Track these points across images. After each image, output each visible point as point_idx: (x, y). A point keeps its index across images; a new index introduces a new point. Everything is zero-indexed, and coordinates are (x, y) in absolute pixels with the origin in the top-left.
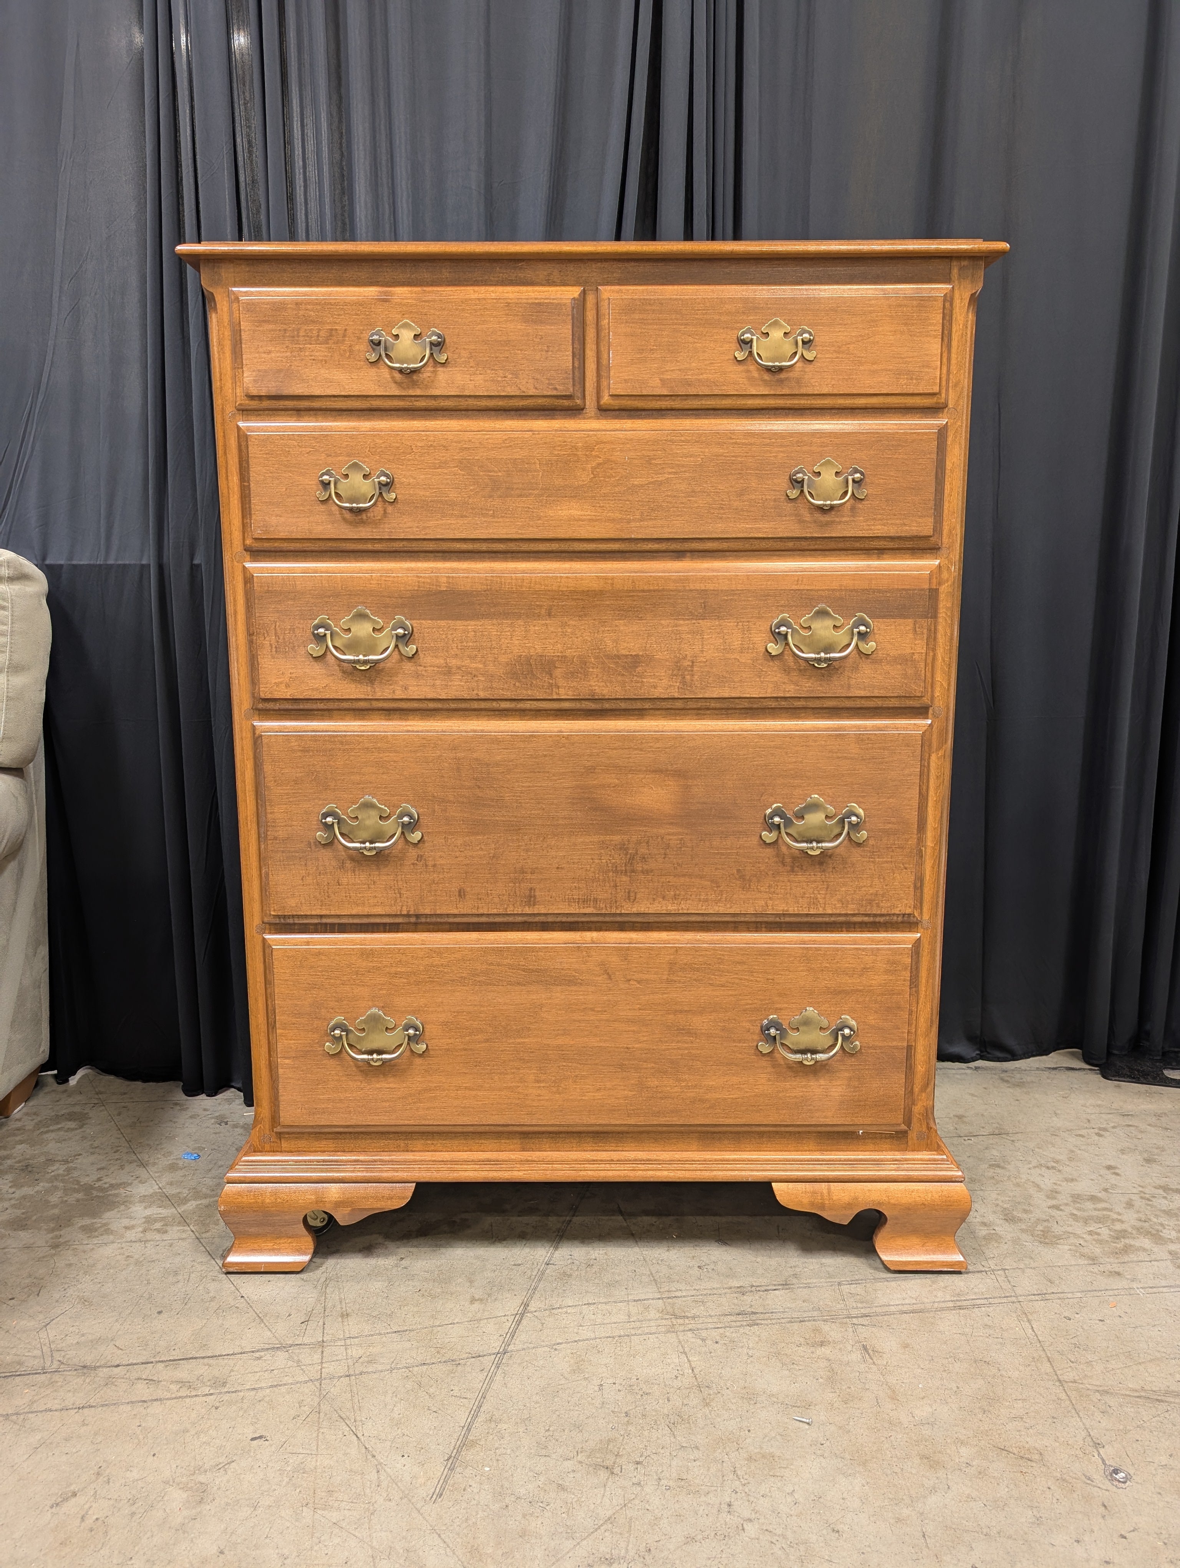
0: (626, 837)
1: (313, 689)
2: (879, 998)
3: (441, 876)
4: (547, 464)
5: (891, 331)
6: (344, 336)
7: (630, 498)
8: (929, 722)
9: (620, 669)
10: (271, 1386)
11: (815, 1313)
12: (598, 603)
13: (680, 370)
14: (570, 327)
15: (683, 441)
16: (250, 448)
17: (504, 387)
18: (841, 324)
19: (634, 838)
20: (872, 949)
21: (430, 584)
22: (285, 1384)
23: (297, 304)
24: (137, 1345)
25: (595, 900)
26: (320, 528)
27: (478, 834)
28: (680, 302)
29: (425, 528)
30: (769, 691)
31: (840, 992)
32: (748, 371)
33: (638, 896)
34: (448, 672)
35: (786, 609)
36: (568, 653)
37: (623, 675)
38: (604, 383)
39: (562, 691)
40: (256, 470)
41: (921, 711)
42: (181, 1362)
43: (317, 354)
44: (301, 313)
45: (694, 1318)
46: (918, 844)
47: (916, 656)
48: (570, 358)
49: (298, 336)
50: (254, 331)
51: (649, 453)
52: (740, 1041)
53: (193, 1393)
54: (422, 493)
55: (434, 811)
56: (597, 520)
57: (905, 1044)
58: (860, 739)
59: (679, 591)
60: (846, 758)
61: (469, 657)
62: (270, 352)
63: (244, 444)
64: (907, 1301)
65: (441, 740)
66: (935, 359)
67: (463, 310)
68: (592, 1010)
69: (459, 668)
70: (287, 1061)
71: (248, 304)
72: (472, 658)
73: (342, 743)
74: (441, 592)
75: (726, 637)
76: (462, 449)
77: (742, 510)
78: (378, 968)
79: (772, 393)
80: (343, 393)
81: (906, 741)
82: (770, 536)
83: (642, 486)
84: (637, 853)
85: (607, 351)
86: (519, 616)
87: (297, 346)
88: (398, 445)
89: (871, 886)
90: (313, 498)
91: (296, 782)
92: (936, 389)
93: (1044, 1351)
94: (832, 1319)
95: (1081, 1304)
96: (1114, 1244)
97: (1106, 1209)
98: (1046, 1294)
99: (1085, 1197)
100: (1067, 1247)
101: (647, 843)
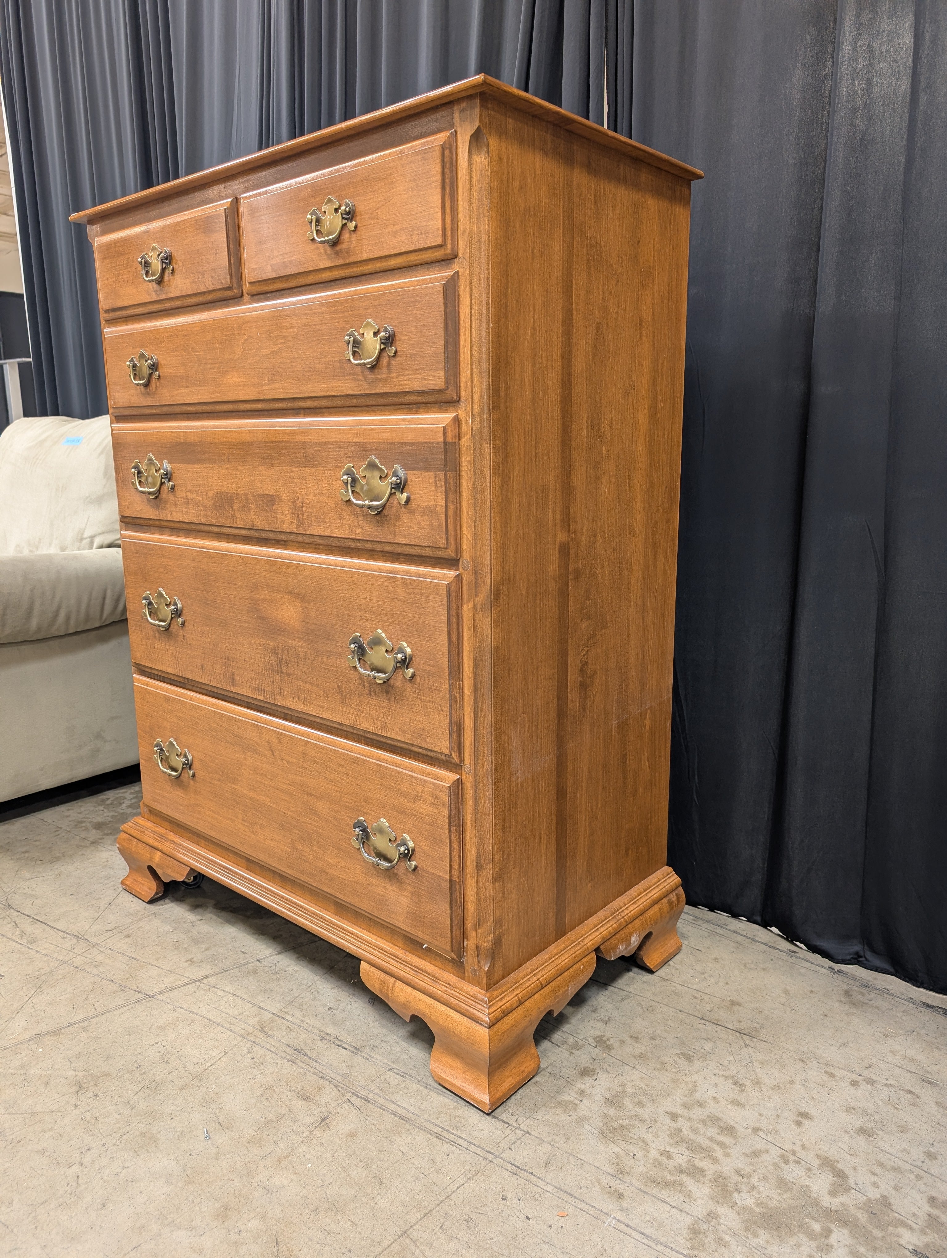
0: (277, 644)
1: (137, 511)
2: (427, 827)
3: (194, 653)
7: (262, 366)
8: (458, 573)
9: (265, 506)
11: (339, 1078)
13: (280, 255)
14: (225, 232)
16: (106, 346)
18: (371, 192)
19: (281, 646)
20: (421, 779)
21: (177, 437)
25: (264, 691)
26: (133, 399)
27: (207, 625)
29: (172, 396)
30: (347, 532)
31: (401, 812)
33: (285, 693)
34: (188, 502)
35: (352, 459)
36: (239, 491)
37: (267, 511)
39: (238, 521)
41: (451, 563)
43: (124, 277)
45: (270, 1036)
46: (452, 689)
47: (438, 509)
49: (117, 266)
50: (102, 266)
51: (270, 328)
52: (344, 832)
54: (170, 371)
56: (247, 385)
58: (406, 584)
59: (291, 443)
60: (397, 599)
61: (196, 491)
64: (411, 1109)
65: (188, 552)
66: (436, 210)
67: (178, 231)
68: (266, 776)
69: (192, 500)
72: (197, 493)
73: (149, 549)
74: (181, 443)
75: (319, 483)
76: (182, 336)
77: (322, 372)
78: (172, 710)
80: (136, 303)
81: (435, 589)
82: (339, 394)
83: (267, 355)
84: (283, 658)
85: (244, 247)
86: (215, 462)
87: (117, 272)
88: (158, 338)
89: (419, 721)
91: (135, 573)
92: (439, 241)
93: (438, 1205)
94: (342, 1088)
95: (537, 1196)
96: (666, 1173)
97: (723, 1145)
98: (525, 1170)
99: (721, 1124)
100: (616, 1149)
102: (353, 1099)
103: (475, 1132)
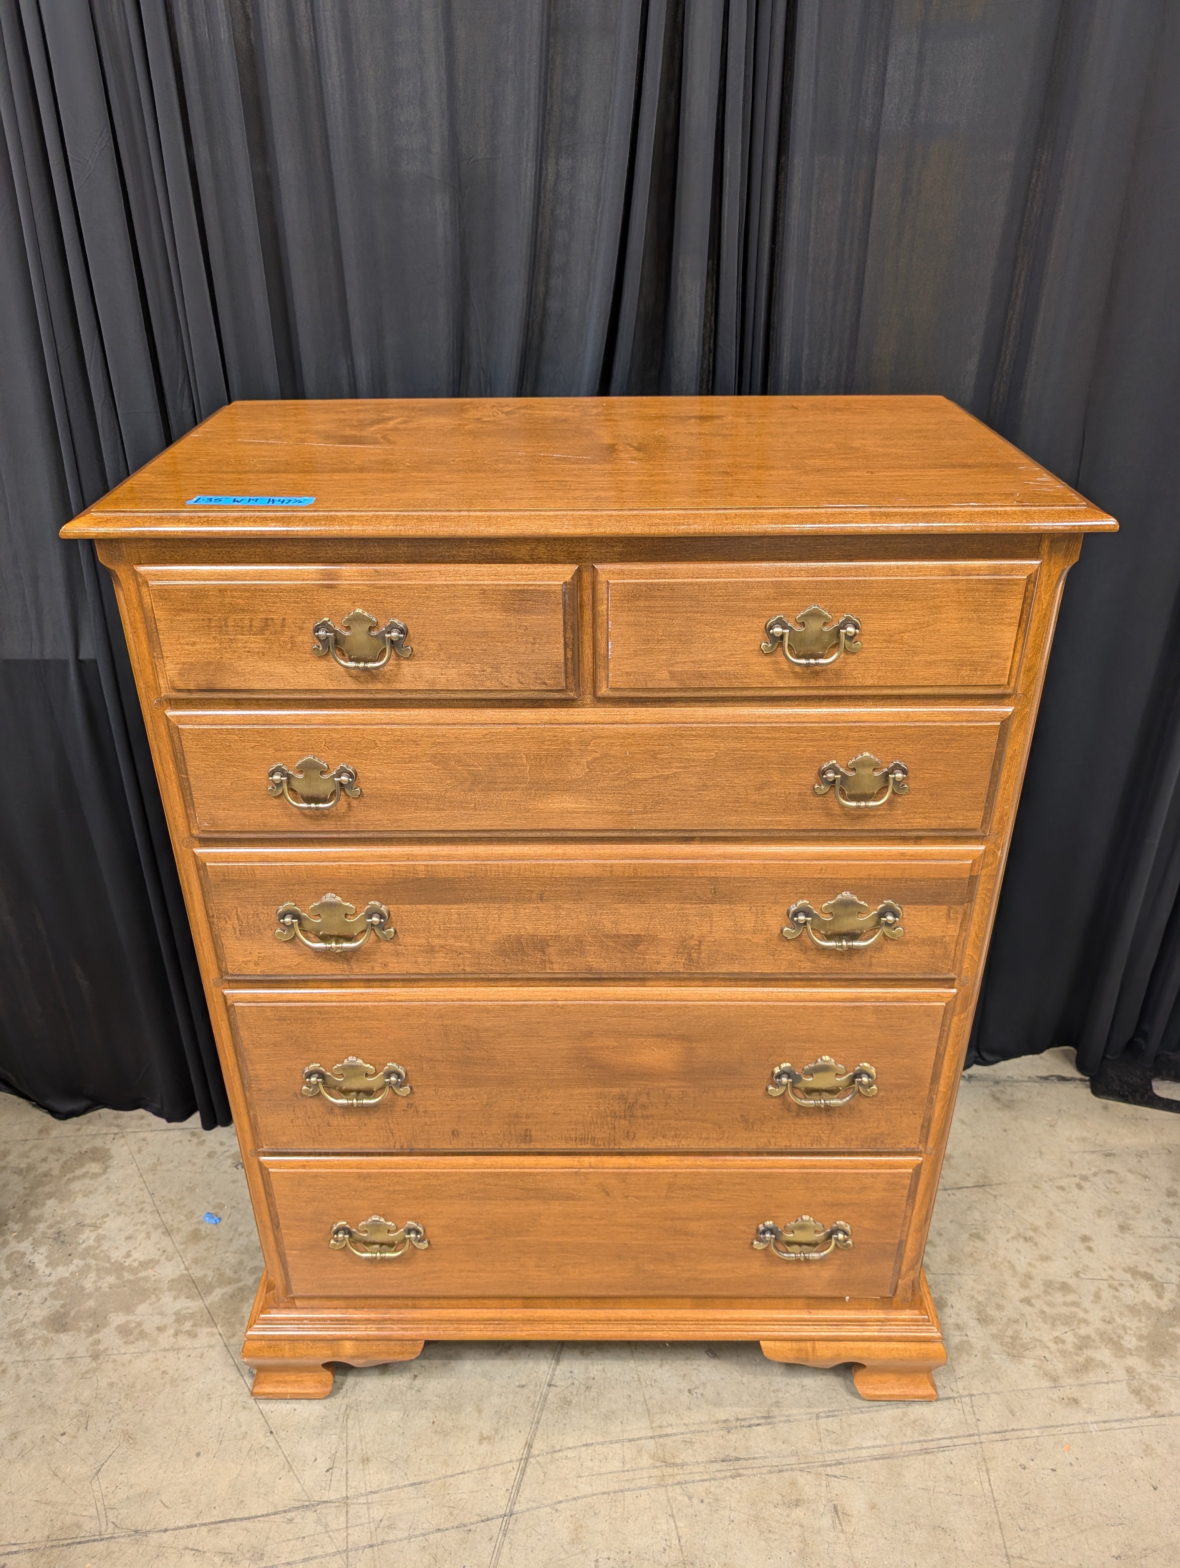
0: (625, 1090)
1: (284, 967)
2: (875, 1209)
3: (433, 1120)
4: (535, 759)
5: (957, 619)
6: (283, 626)
7: (632, 791)
8: (954, 991)
9: (619, 946)
11: (794, 1460)
12: (594, 888)
13: (693, 662)
14: (561, 617)
15: (695, 736)
16: (183, 743)
17: (483, 681)
18: (895, 611)
19: (634, 1090)
20: (872, 1174)
21: (406, 872)
23: (220, 591)
24: (181, 1500)
25: (593, 1139)
26: (275, 821)
27: (469, 1087)
28: (696, 587)
29: (396, 821)
30: (783, 967)
31: (837, 1205)
32: (776, 662)
33: (637, 1135)
34: (431, 950)
35: (807, 896)
36: (562, 932)
37: (623, 952)
38: (601, 674)
39: (556, 966)
40: (194, 765)
41: (948, 982)
42: (221, 1525)
43: (252, 645)
44: (227, 600)
45: (682, 1465)
46: (930, 1093)
47: (947, 938)
48: (562, 651)
49: (227, 626)
50: (172, 621)
51: (654, 748)
52: (735, 1239)
54: (391, 787)
55: (422, 1069)
56: (592, 813)
57: (897, 1241)
59: (687, 878)
60: (862, 1026)
61: (453, 936)
62: (194, 644)
63: (175, 736)
64: (878, 1442)
65: (426, 1009)
66: (1007, 648)
67: (428, 597)
68: (590, 1217)
69: (442, 947)
70: (294, 1252)
71: (160, 590)
72: (457, 938)
73: (320, 1013)
74: (419, 879)
75: (737, 920)
76: (435, 744)
77: (761, 803)
78: (376, 1187)
79: (804, 685)
80: (288, 687)
81: (928, 1012)
82: (792, 828)
83: (645, 780)
84: (636, 1102)
85: (604, 639)
86: (508, 901)
87: (226, 637)
88: (359, 740)
89: (877, 1128)
90: (264, 792)
91: (275, 1045)
92: (1004, 681)
93: (997, 1512)
94: (808, 1467)
95: (1038, 1447)
96: (1076, 1358)
97: (1074, 1304)
98: (1007, 1431)
99: (1057, 1285)
100: (1032, 1362)
101: (648, 1094)
102: (829, 1470)
103: (942, 1425)
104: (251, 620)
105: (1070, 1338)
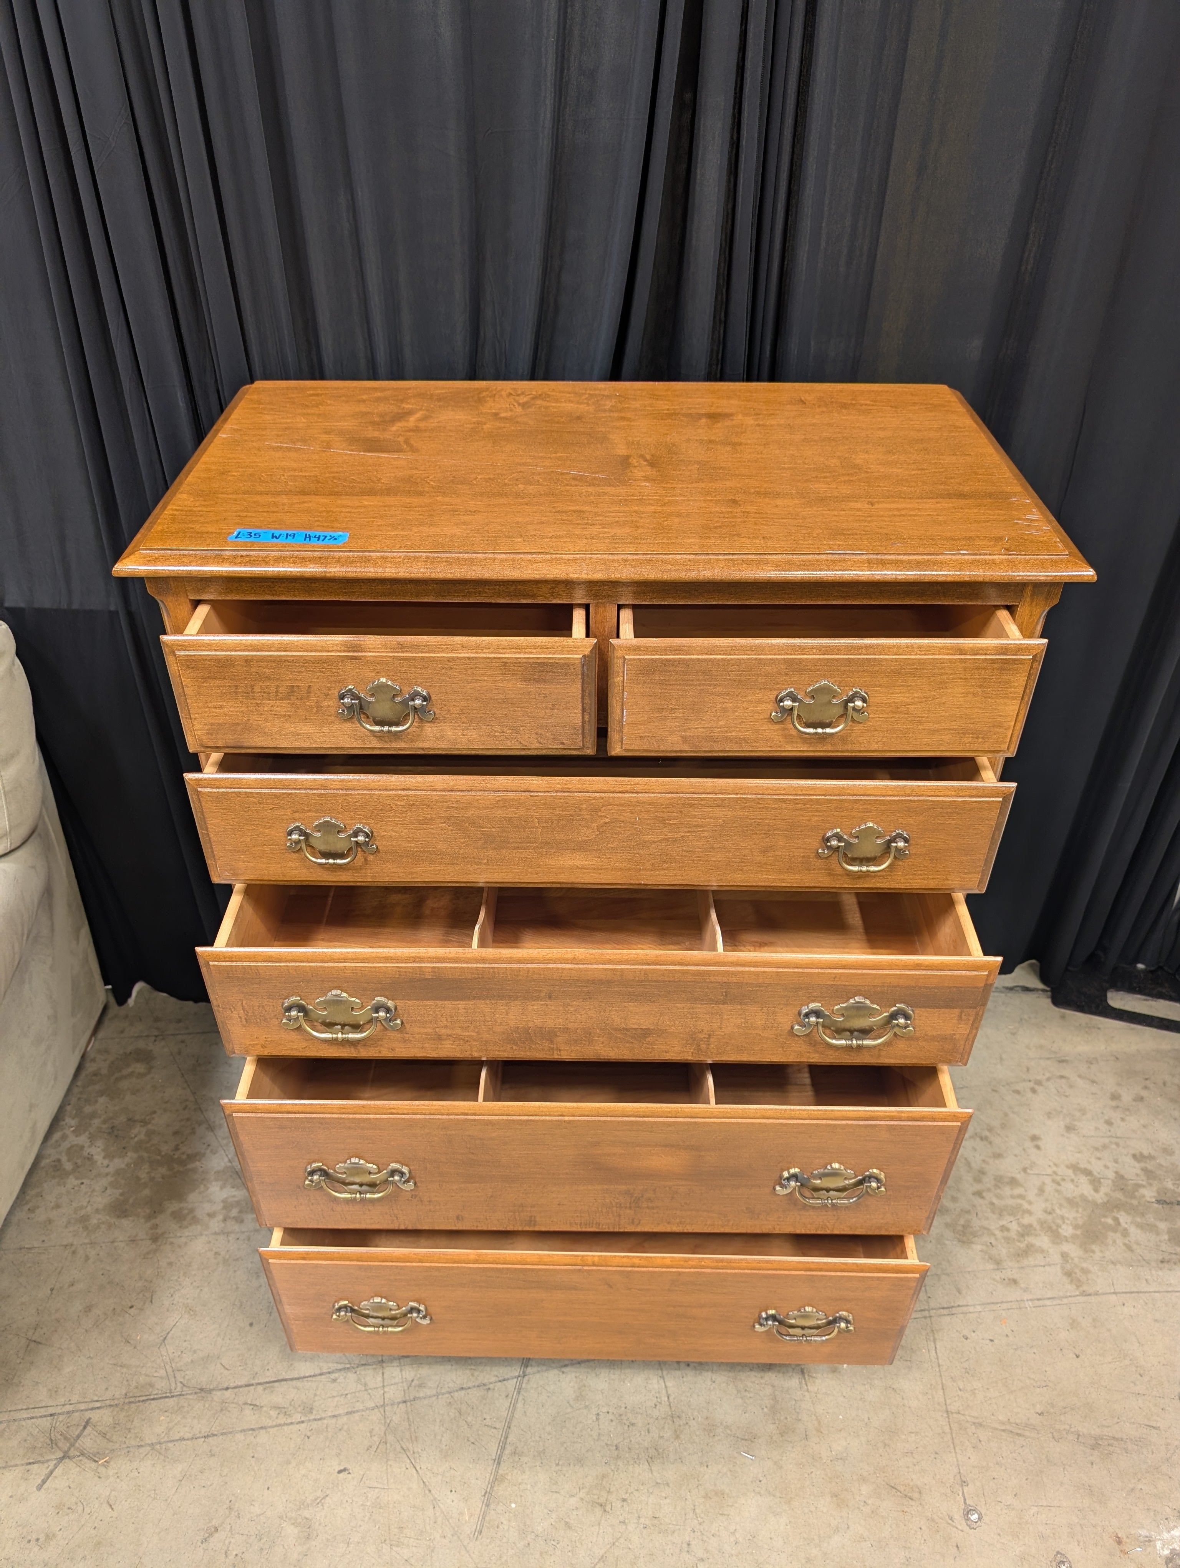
5: (962, 693)
6: (309, 692)
7: (641, 851)
10: (348, 1413)
13: (705, 728)
14: (579, 686)
15: (703, 805)
16: (203, 803)
17: (501, 741)
22: (358, 1411)
23: (246, 661)
24: (238, 1364)
25: (598, 1224)
28: (710, 664)
32: (785, 729)
36: (570, 1025)
37: (632, 1043)
38: (616, 736)
39: (564, 1053)
42: (276, 1384)
43: (279, 709)
44: (253, 669)
48: (580, 715)
49: (254, 692)
50: (200, 688)
51: (663, 815)
53: (289, 1421)
61: (460, 1027)
62: (221, 707)
66: (1009, 719)
67: (448, 671)
71: (187, 659)
72: (464, 1029)
75: (748, 1018)
79: (811, 748)
83: (654, 842)
85: (619, 707)
87: (253, 701)
90: (283, 849)
95: (979, 1320)
96: (1019, 1244)
97: (1020, 1196)
99: (1006, 1180)
100: (979, 1247)
101: (654, 1190)
104: (277, 687)
105: (1014, 1227)
